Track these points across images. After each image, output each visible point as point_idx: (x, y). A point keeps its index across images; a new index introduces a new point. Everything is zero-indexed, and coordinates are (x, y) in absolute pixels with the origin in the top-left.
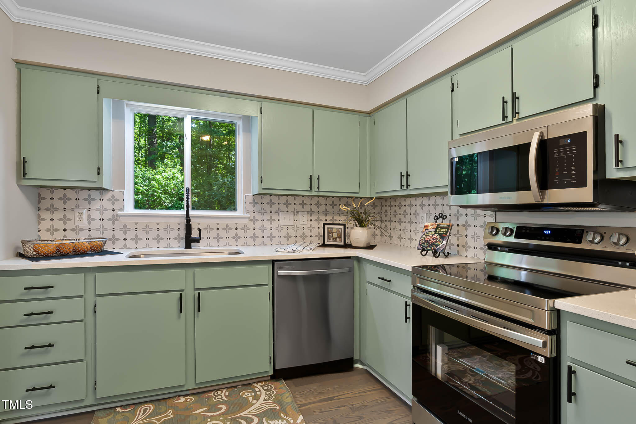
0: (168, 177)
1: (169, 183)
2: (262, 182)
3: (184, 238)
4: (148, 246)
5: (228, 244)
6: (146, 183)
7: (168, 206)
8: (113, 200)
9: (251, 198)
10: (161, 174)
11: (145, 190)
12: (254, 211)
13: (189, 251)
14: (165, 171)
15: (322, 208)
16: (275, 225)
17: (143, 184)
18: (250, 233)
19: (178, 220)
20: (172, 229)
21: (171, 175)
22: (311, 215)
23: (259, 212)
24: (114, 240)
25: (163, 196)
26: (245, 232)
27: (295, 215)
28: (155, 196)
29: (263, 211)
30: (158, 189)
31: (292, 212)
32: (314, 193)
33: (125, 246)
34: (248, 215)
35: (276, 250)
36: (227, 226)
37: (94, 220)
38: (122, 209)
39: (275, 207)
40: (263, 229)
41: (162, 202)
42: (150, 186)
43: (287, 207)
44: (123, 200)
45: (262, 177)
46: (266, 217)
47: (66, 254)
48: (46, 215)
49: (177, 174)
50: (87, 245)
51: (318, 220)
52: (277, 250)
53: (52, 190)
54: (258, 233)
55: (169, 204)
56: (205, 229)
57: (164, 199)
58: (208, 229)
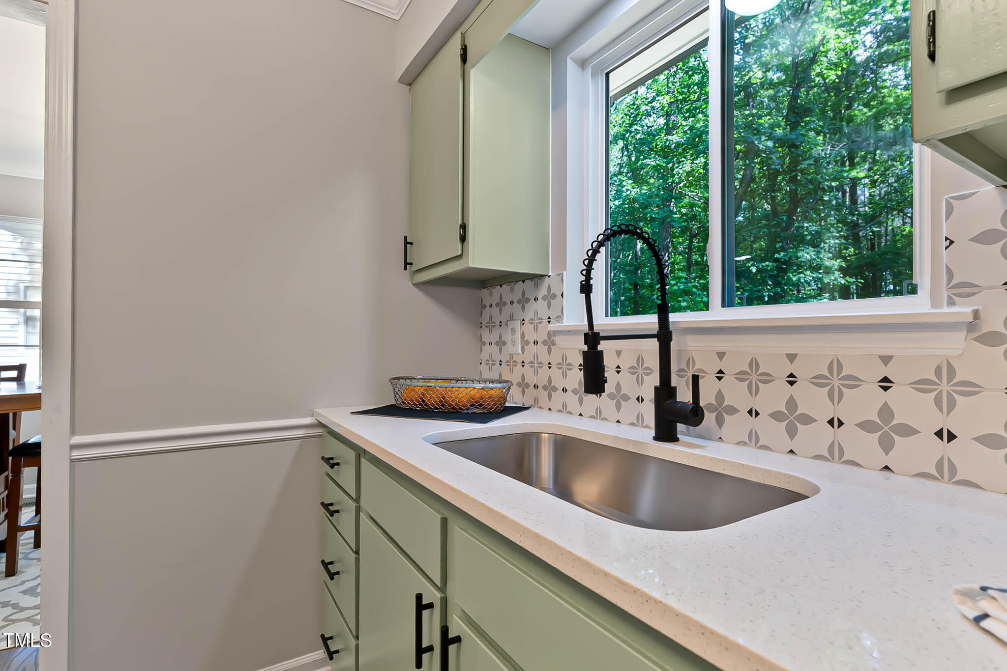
8: (549, 298)
24: (550, 389)
37: (527, 342)
38: (560, 318)
44: (562, 295)
53: (491, 291)
58: (754, 378)
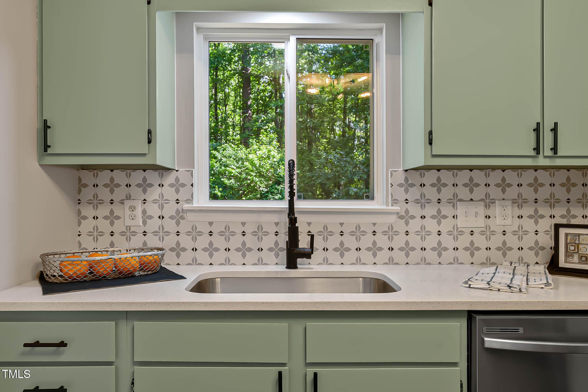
0: (262, 156)
1: (265, 163)
2: (431, 143)
3: (285, 247)
4: (228, 262)
5: (358, 261)
6: (238, 165)
7: (263, 191)
8: (178, 186)
9: (401, 177)
10: (255, 152)
11: (238, 172)
12: (406, 200)
13: (293, 273)
14: (260, 149)
15: (544, 192)
16: (446, 225)
17: (235, 166)
18: (399, 241)
19: (275, 218)
20: (266, 233)
21: (266, 153)
22: (520, 206)
23: (417, 201)
24: (178, 250)
25: (257, 179)
26: (391, 239)
27: (487, 206)
28: (249, 180)
29: (423, 201)
30: (252, 171)
31: (482, 200)
32: (542, 161)
33: (195, 262)
34: (396, 208)
35: (466, 283)
36: (358, 227)
37: (150, 217)
38: (190, 201)
39: (447, 193)
40: (423, 233)
41: (257, 187)
42: (244, 167)
43: (471, 191)
44: (192, 185)
45: (431, 133)
46: (430, 210)
47: (102, 278)
48: (88, 211)
49: (274, 152)
50: (133, 262)
51: (536, 217)
52: (469, 283)
53: (96, 172)
54: (415, 241)
55: (264, 189)
56: (320, 233)
57: (258, 183)
58: (325, 234)
